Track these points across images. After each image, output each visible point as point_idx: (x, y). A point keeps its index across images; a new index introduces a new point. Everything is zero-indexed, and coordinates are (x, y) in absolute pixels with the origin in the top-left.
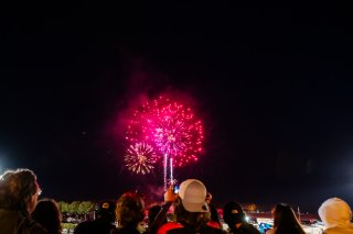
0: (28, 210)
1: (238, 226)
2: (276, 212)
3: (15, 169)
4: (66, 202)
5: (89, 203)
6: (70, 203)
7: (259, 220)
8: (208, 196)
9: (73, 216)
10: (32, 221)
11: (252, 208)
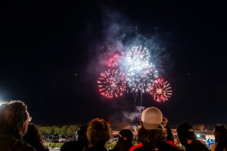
0: (21, 133)
1: (189, 142)
2: (216, 131)
3: (9, 101)
4: (57, 126)
5: (76, 126)
6: (61, 127)
7: (208, 137)
8: (164, 120)
9: (63, 137)
10: (23, 142)
11: (202, 128)
